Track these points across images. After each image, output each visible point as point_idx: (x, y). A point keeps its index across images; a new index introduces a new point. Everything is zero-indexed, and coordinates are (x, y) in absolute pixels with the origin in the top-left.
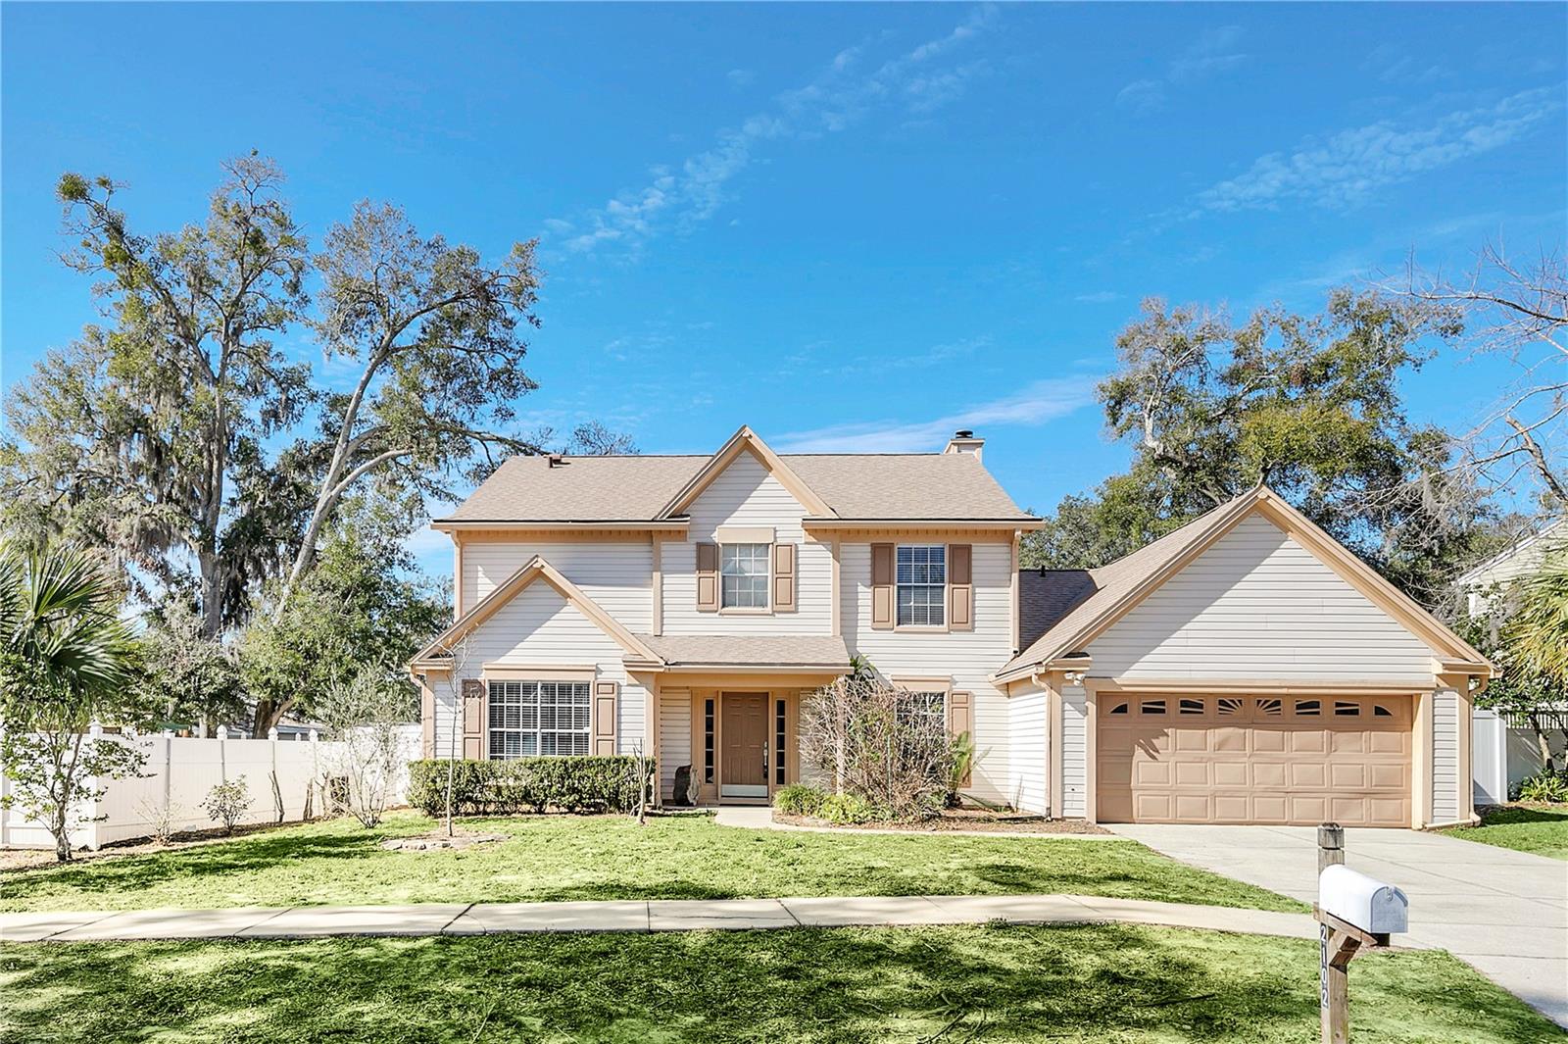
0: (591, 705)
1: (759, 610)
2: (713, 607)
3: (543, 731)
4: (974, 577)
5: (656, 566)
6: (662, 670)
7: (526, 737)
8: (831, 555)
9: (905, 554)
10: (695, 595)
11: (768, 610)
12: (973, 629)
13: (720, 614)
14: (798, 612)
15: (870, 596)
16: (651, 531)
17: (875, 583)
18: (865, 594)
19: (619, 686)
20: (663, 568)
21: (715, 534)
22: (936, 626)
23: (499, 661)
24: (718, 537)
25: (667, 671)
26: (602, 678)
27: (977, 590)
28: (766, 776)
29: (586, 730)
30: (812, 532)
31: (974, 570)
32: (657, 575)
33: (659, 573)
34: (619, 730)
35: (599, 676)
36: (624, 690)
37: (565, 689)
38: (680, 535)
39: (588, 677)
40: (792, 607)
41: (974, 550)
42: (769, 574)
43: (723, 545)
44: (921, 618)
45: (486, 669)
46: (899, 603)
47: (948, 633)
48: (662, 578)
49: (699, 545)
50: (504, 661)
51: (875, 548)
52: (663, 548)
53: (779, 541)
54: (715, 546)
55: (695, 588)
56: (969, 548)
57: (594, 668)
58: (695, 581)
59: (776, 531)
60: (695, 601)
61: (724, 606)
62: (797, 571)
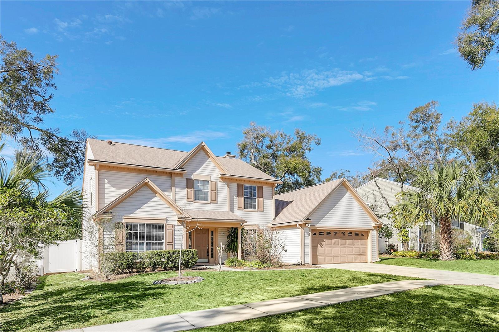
0: (164, 232)
1: (206, 202)
2: (192, 200)
3: (147, 241)
4: (264, 196)
5: (173, 185)
7: (140, 244)
8: (227, 186)
9: (246, 188)
10: (186, 195)
11: (209, 202)
12: (263, 211)
13: (194, 203)
14: (217, 203)
15: (237, 200)
16: (171, 173)
17: (238, 196)
18: (236, 199)
19: (174, 225)
20: (175, 186)
21: (193, 176)
22: (254, 210)
23: (130, 216)
24: (193, 177)
25: (192, 221)
26: (169, 222)
27: (264, 200)
28: (208, 255)
29: (163, 241)
30: (221, 178)
31: (264, 194)
32: (173, 188)
33: (174, 188)
34: (175, 241)
35: (167, 222)
36: (176, 227)
37: (155, 226)
38: (181, 175)
39: (164, 222)
40: (216, 202)
41: (264, 188)
42: (209, 190)
43: (195, 179)
44: (250, 207)
45: (125, 218)
46: (245, 202)
47: (257, 212)
48: (175, 189)
49: (187, 179)
50: (132, 215)
51: (238, 185)
52: (175, 179)
53: (212, 180)
54: (192, 180)
55: (186, 193)
56: (262, 187)
57: (166, 219)
58: (186, 191)
59: (211, 177)
60: (186, 198)
61: (195, 200)
62: (217, 190)
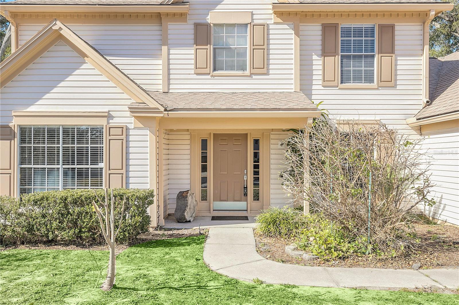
0: (104, 145)
1: (240, 73)
2: (207, 71)
3: (64, 166)
4: (396, 48)
5: (164, 41)
6: (162, 115)
7: (51, 170)
8: (293, 32)
9: (347, 32)
10: (193, 62)
11: (247, 72)
12: (394, 87)
13: (212, 76)
14: (269, 75)
15: (321, 62)
16: (160, 14)
17: (325, 53)
18: (317, 62)
19: (127, 129)
20: (170, 42)
21: (209, 17)
22: (368, 84)
23: (28, 110)
24: (211, 19)
25: (166, 116)
26: (114, 122)
27: (398, 58)
28: (246, 195)
29: (101, 165)
30: (279, 14)
31: (396, 43)
32: (165, 48)
33: (166, 47)
34: (127, 165)
35: (111, 121)
36: (131, 132)
37: (83, 132)
38: (182, 17)
39: (102, 122)
40: (264, 71)
41: (397, 28)
42: (248, 46)
43: (215, 25)
44: (357, 78)
45: (16, 116)
46: (342, 67)
47: (377, 89)
48: (169, 50)
49: (197, 25)
50: (32, 109)
51: (325, 28)
52: (170, 27)
53: (256, 22)
54: (208, 25)
55: (193, 57)
56: (392, 27)
57: (106, 114)
58: (193, 52)
59: (253, 14)
60: (193, 67)
61: (215, 70)
62: (268, 44)
